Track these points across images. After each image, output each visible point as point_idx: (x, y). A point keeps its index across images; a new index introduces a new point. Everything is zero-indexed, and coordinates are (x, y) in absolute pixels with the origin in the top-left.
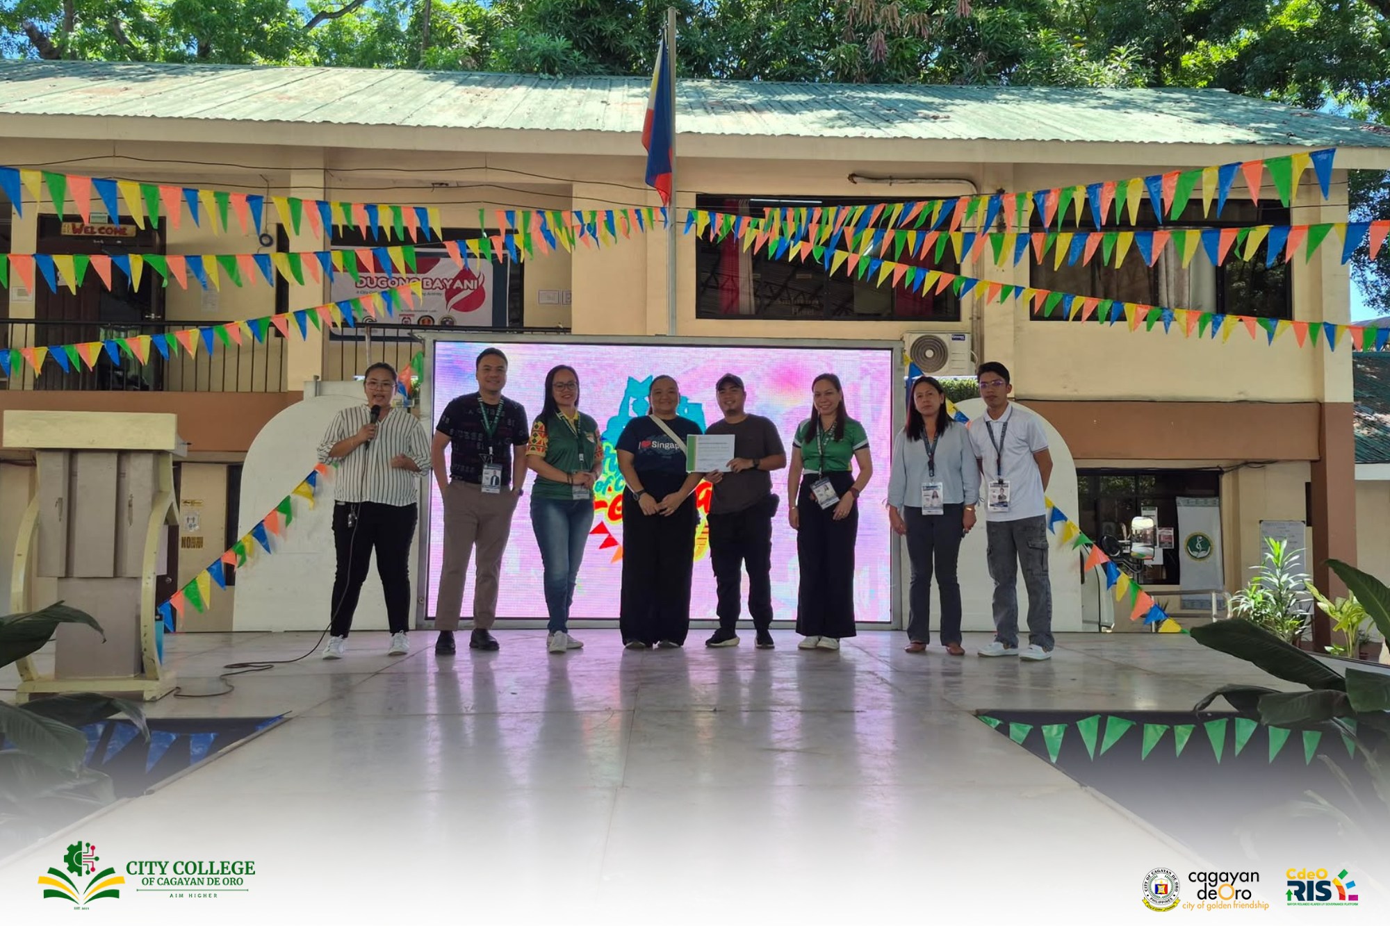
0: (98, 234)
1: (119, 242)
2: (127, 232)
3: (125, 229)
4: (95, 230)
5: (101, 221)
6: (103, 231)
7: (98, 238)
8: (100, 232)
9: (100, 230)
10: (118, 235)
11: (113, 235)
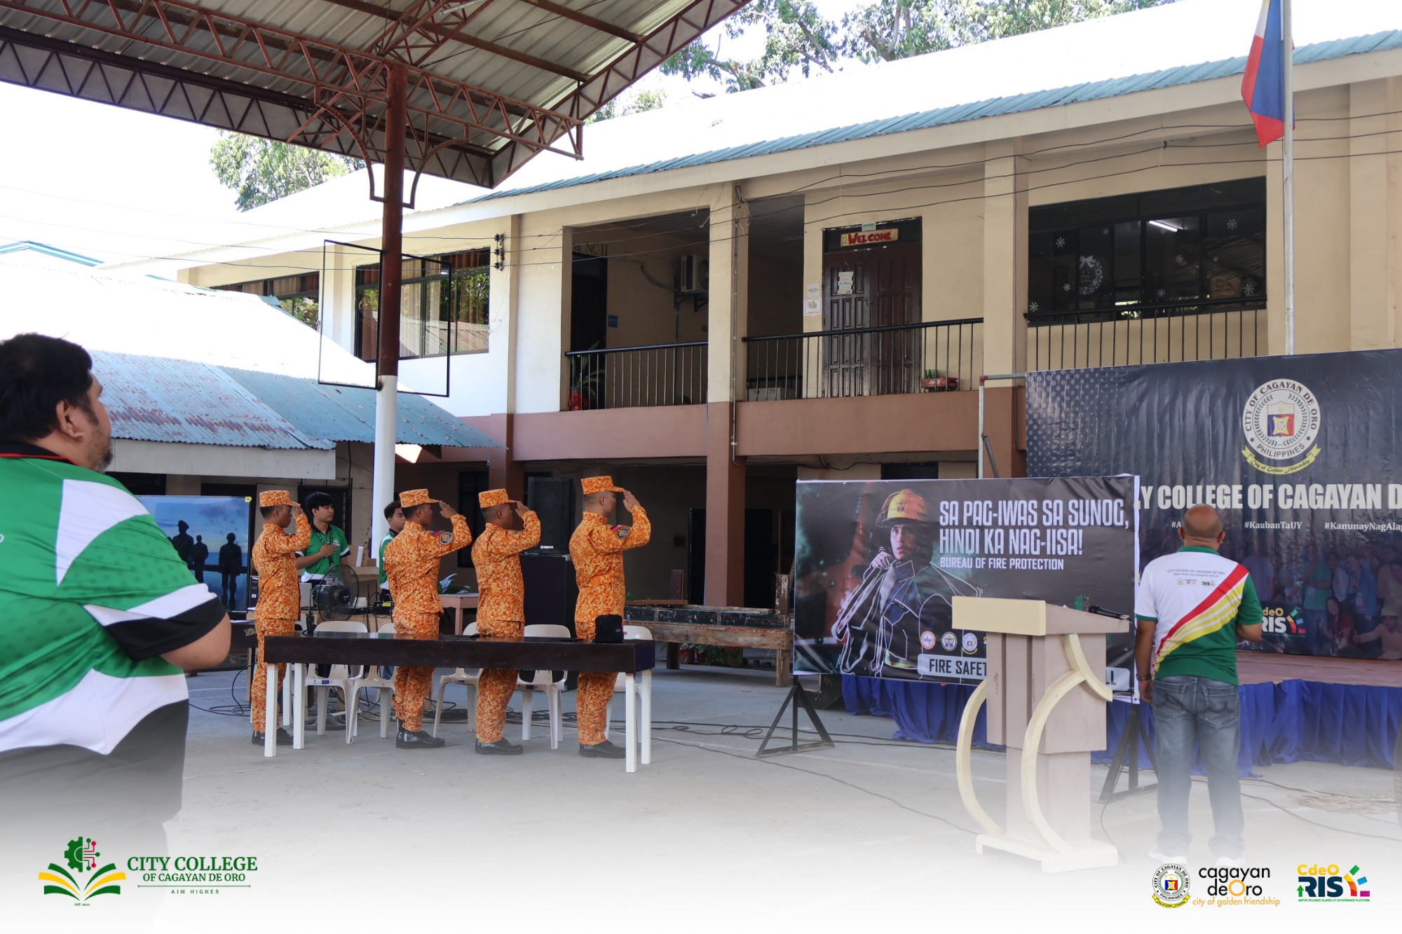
0: (868, 242)
1: (885, 247)
2: (891, 236)
3: (889, 234)
4: (866, 238)
5: (870, 228)
6: (872, 238)
7: (869, 245)
8: (870, 240)
9: (870, 237)
10: (884, 240)
11: (880, 241)
